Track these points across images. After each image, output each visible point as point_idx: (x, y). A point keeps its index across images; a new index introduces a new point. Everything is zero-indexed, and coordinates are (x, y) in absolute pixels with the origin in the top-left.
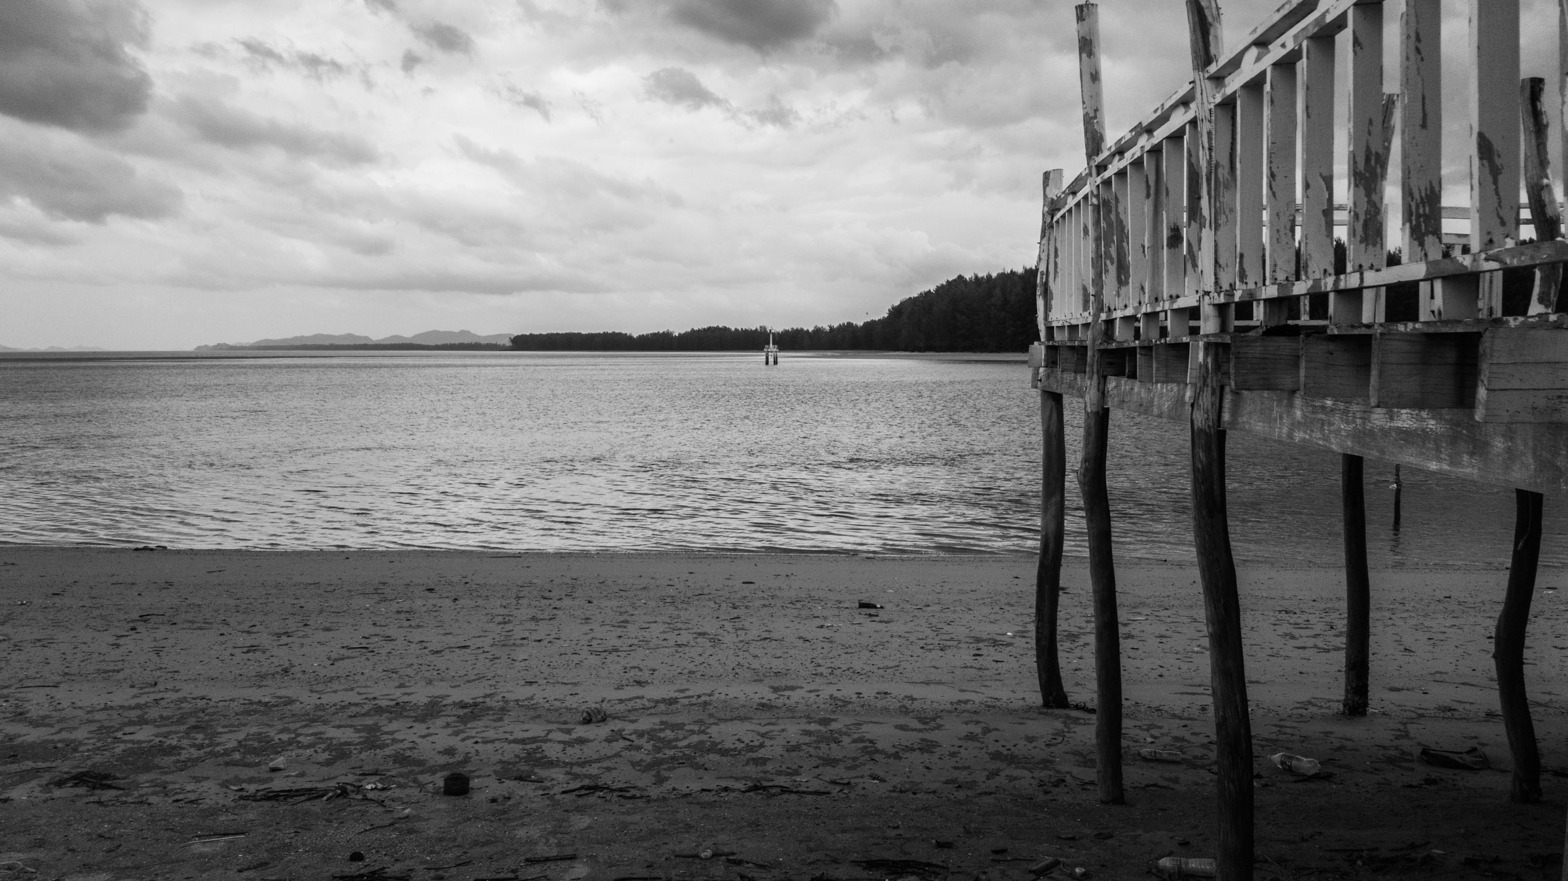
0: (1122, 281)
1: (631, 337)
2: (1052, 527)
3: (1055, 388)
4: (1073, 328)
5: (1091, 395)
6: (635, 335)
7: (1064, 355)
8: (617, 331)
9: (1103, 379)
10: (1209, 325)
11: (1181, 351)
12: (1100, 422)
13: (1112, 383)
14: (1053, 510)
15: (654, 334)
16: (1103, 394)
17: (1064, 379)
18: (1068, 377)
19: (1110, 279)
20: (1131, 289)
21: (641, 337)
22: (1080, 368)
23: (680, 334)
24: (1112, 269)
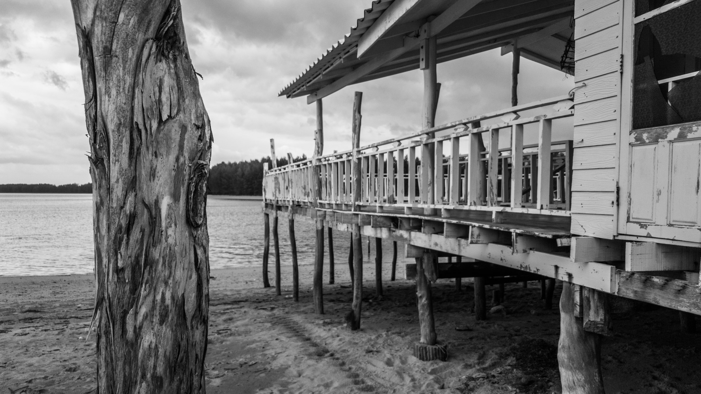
0: (279, 193)
1: (55, 187)
2: (267, 245)
3: (267, 213)
4: (271, 200)
5: (274, 214)
6: (57, 185)
7: (269, 206)
8: (47, 183)
9: (277, 211)
10: (291, 203)
11: (287, 207)
12: (276, 219)
13: (278, 212)
14: (267, 241)
15: (68, 185)
16: (277, 214)
17: (269, 211)
18: (270, 210)
19: (277, 192)
20: (281, 195)
21: (60, 187)
22: (272, 208)
23: (82, 185)
24: (278, 190)
